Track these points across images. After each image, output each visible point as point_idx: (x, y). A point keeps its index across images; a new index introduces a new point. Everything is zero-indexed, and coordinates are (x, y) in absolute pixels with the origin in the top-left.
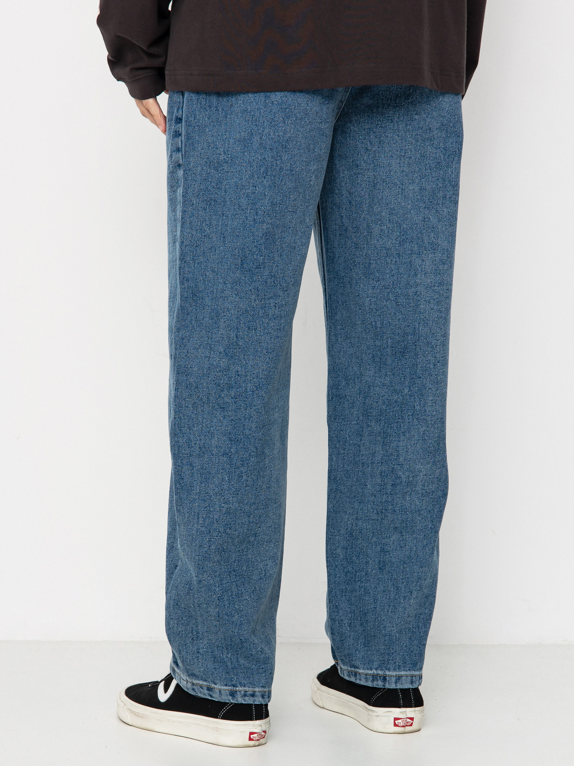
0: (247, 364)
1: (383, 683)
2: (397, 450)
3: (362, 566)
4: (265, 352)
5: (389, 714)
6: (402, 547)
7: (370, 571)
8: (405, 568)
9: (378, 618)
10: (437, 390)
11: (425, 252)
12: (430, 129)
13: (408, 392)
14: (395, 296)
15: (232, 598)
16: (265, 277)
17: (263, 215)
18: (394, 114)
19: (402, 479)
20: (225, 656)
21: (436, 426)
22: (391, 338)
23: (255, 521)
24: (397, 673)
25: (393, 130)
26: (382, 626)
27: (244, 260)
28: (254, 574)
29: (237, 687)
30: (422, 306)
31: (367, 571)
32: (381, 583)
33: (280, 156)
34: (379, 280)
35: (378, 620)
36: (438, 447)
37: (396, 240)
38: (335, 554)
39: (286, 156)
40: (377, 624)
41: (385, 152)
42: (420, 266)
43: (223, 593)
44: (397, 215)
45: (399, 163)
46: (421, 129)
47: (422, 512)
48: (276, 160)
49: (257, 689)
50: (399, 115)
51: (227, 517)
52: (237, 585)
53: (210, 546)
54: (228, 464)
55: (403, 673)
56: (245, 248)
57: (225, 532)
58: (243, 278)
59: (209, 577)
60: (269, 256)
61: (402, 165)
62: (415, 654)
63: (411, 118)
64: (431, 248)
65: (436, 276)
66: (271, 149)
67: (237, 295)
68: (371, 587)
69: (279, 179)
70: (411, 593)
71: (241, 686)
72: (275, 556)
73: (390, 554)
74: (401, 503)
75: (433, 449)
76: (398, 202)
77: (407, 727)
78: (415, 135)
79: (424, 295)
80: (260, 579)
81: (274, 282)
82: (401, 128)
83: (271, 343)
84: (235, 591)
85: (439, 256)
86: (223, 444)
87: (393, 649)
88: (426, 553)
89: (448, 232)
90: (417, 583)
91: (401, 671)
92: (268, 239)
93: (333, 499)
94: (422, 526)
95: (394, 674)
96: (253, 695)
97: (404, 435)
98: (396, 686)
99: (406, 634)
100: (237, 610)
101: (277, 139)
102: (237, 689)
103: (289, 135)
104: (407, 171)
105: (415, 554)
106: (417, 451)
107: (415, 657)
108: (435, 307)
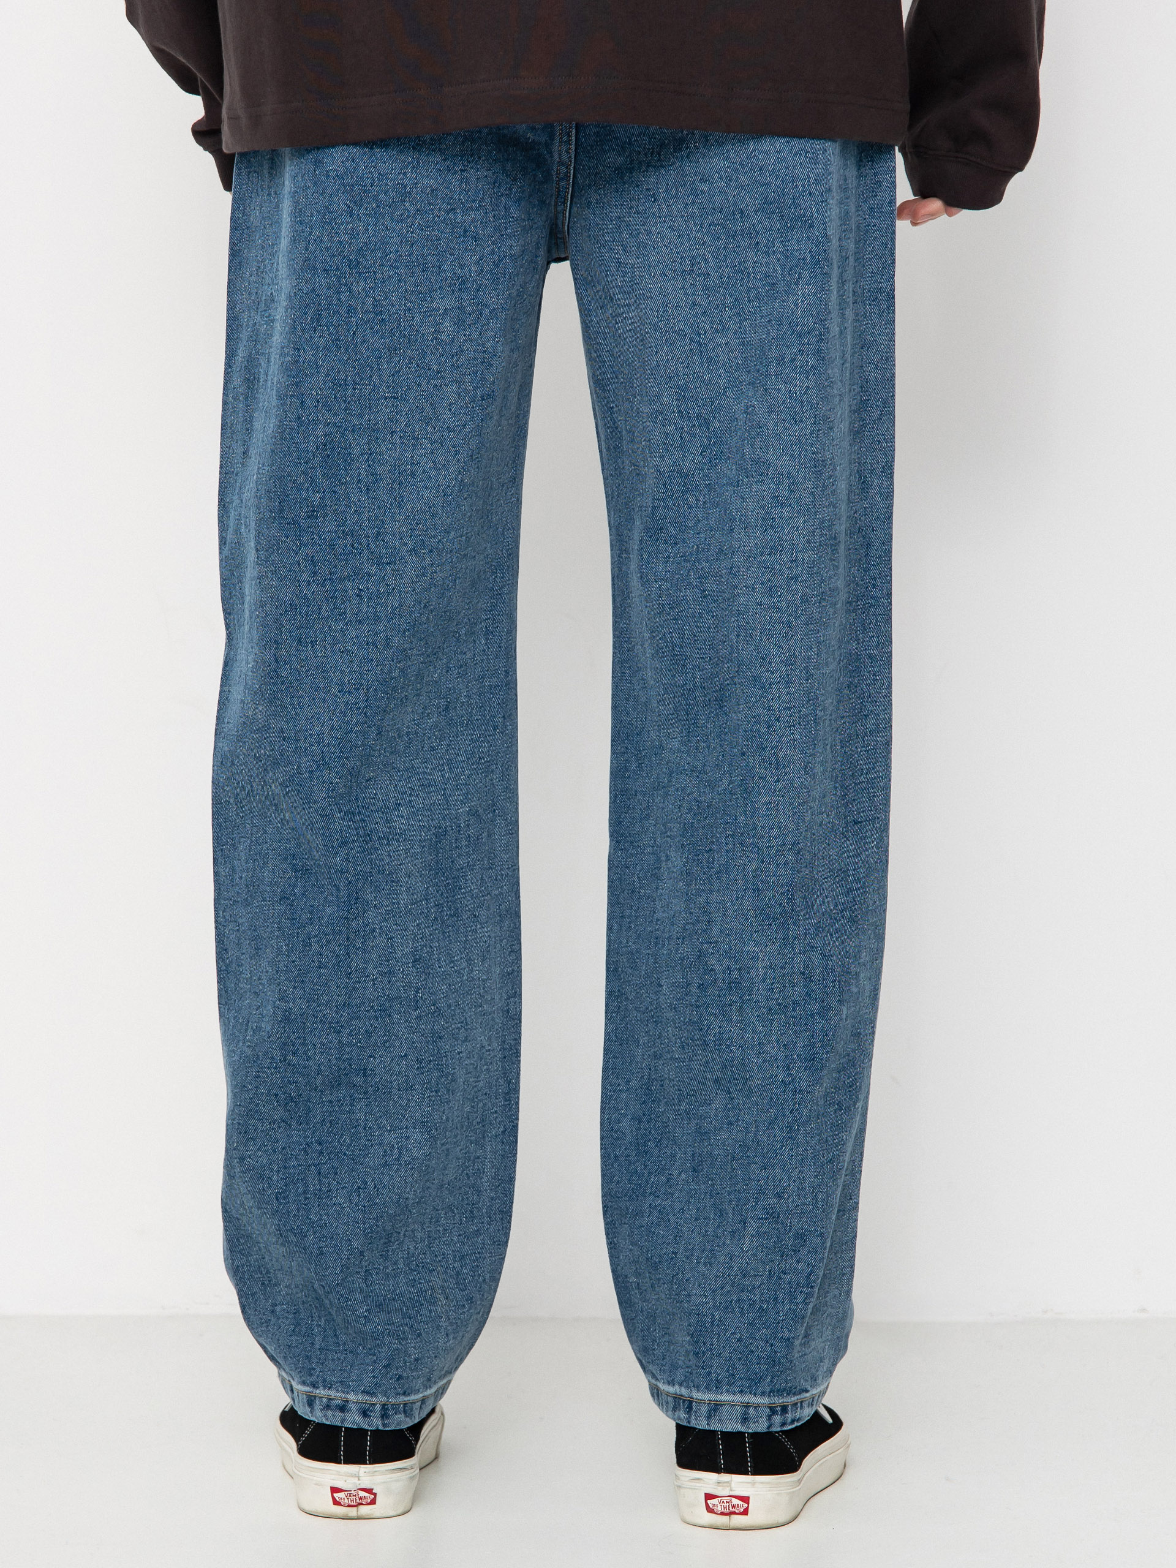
0: (299, 715)
1: (687, 1416)
2: (706, 911)
3: (664, 1163)
4: (335, 690)
5: (698, 1484)
6: (731, 1124)
7: (675, 1173)
8: (734, 1169)
9: (678, 1274)
10: (778, 781)
11: (746, 480)
12: (742, 212)
13: (729, 785)
14: (699, 578)
15: (306, 1198)
16: (328, 537)
17: (315, 406)
18: (657, 183)
19: (716, 975)
20: (315, 1323)
21: (782, 860)
22: (699, 667)
23: (357, 1043)
24: (713, 1397)
25: (660, 217)
26: (683, 1293)
27: (284, 501)
28: (369, 1153)
29: (318, 1388)
30: (742, 600)
31: (671, 1174)
32: (692, 1200)
33: (346, 285)
34: (676, 543)
35: (677, 1280)
36: (792, 906)
37: (701, 454)
38: (616, 1132)
39: (362, 284)
40: (675, 1287)
41: (650, 266)
42: (738, 510)
43: (286, 1186)
44: (697, 400)
45: (683, 288)
46: (720, 212)
47: (768, 1048)
48: (338, 293)
49: (352, 1397)
50: (667, 185)
51: (284, 1027)
52: (320, 1173)
53: (257, 1087)
54: (288, 918)
55: (725, 1397)
56: (284, 477)
57: (285, 1060)
58: (284, 539)
59: (259, 1149)
60: (335, 492)
61: (689, 291)
62: (759, 1358)
63: (692, 189)
64: (756, 472)
65: (764, 532)
66: (325, 270)
67: (274, 573)
68: (674, 1210)
69: (348, 330)
70: (745, 1223)
71: (325, 1387)
72: (427, 1122)
73: (709, 1139)
74: (720, 1027)
75: (778, 910)
76: (694, 373)
77: (733, 1516)
78: (710, 226)
79: (743, 575)
80: (384, 1166)
81: (353, 546)
82: (675, 213)
83: (351, 672)
84: (314, 1185)
85: (770, 488)
86: (281, 878)
87: (704, 1344)
88: (775, 1136)
89: (790, 435)
90: (756, 1203)
91: (722, 1393)
92: (329, 456)
93: (615, 1012)
94: (764, 1078)
95: (706, 1397)
96: (342, 1408)
97: (718, 878)
98: (708, 1424)
99: (742, 1314)
100: (314, 1223)
101: (338, 250)
102: (318, 1391)
103: (363, 239)
104: (705, 303)
105: (753, 1141)
106: (743, 914)
107: (757, 1364)
108: (765, 600)
